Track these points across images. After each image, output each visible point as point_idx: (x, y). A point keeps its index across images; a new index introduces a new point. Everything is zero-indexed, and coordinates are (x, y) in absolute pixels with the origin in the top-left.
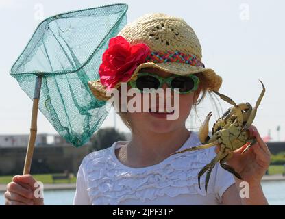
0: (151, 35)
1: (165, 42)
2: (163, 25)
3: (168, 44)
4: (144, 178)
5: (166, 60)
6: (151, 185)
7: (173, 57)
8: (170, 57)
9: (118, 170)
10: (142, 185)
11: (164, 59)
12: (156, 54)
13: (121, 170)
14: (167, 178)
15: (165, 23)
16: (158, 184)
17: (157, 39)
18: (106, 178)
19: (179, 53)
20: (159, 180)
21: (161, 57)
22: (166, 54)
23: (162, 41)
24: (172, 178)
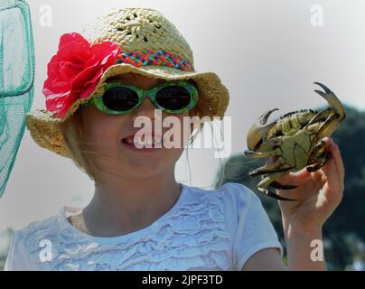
0: (120, 29)
1: (141, 37)
2: (135, 16)
3: (146, 40)
4: (128, 249)
5: (146, 63)
6: (141, 258)
7: (156, 58)
8: (151, 58)
9: (82, 244)
10: (127, 260)
11: (143, 61)
12: (131, 54)
13: (87, 243)
14: (165, 247)
15: (138, 14)
16: (153, 255)
17: (129, 34)
18: (63, 256)
19: (165, 53)
20: (153, 249)
21: (138, 58)
22: (145, 55)
23: (137, 36)
24: (174, 245)
